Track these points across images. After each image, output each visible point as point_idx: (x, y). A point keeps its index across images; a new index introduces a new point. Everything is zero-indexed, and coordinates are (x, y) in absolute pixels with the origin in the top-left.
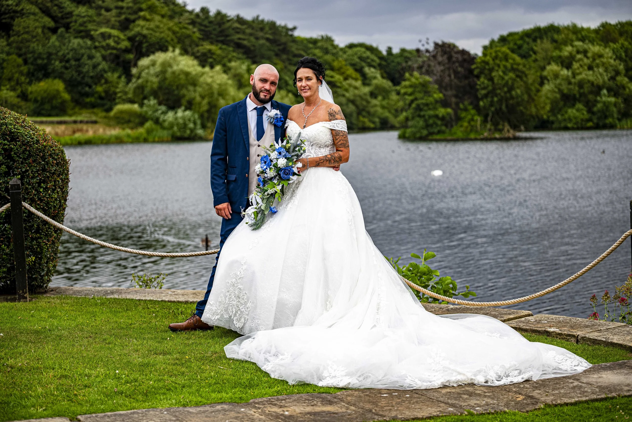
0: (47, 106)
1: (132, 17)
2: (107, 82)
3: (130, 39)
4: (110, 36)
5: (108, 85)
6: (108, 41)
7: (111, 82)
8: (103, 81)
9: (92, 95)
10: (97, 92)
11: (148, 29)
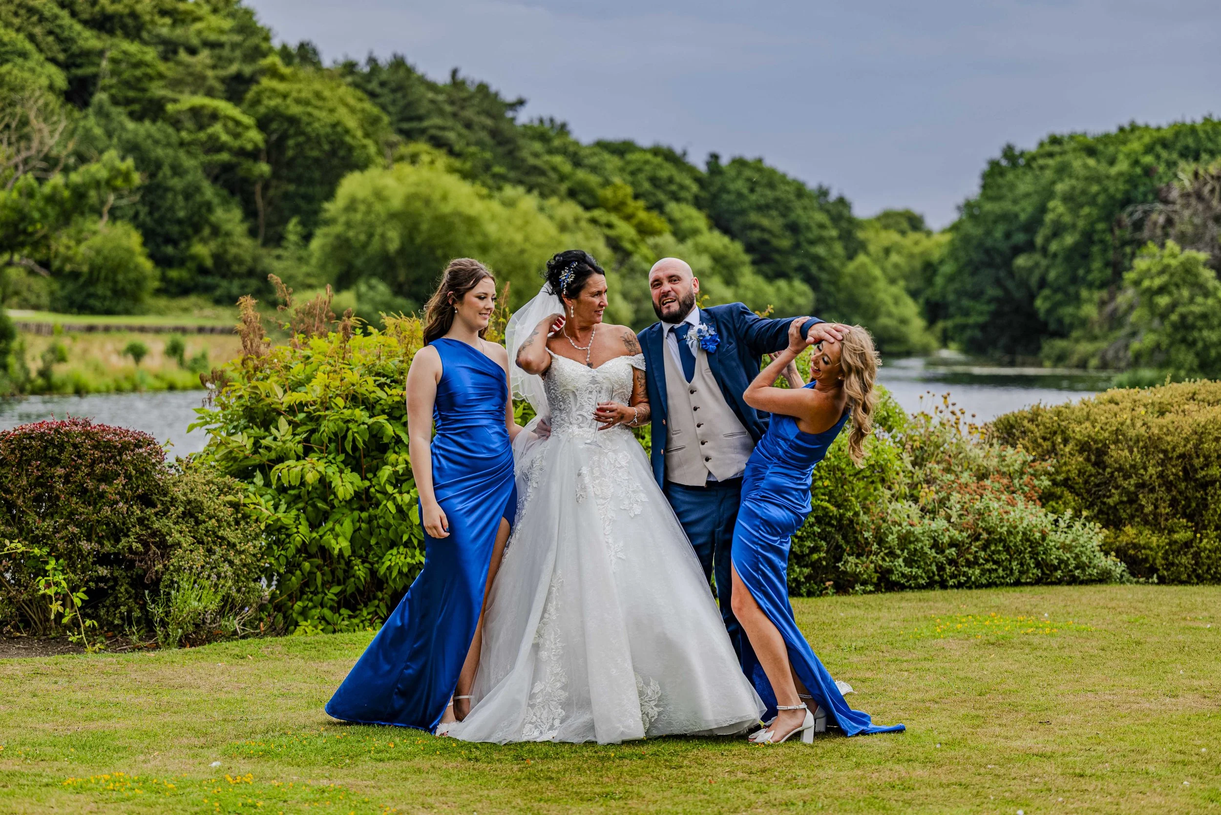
0: (101, 289)
1: (248, 70)
2: (216, 231)
3: (262, 124)
4: (215, 116)
5: (220, 240)
6: (210, 130)
7: (228, 234)
8: (206, 231)
9: (181, 263)
10: (193, 258)
11: (298, 101)
